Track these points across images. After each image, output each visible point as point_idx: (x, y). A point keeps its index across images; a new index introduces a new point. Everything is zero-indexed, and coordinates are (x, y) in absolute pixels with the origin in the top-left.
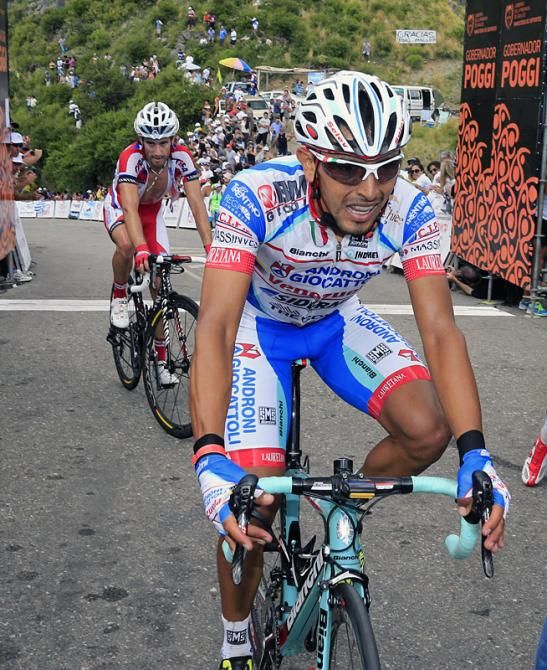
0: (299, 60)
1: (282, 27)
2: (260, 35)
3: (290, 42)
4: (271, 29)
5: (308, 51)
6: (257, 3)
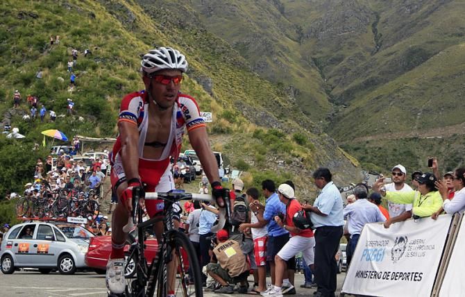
0: (106, 132)
1: (93, 107)
2: (74, 113)
3: (99, 119)
4: (83, 109)
5: (114, 126)
6: (71, 89)
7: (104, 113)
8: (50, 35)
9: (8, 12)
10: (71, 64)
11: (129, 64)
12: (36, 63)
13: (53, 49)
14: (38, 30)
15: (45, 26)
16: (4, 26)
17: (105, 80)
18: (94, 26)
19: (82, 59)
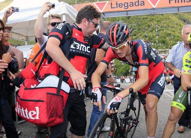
0: (167, 48)
1: (163, 41)
2: (158, 43)
3: (165, 44)
4: (160, 42)
6: (157, 37)
7: (166, 42)
8: (151, 22)
9: (140, 19)
10: (156, 30)
11: (173, 27)
12: (148, 31)
13: (152, 27)
14: (148, 22)
15: (150, 20)
16: (139, 22)
17: (166, 33)
18: (163, 18)
19: (159, 28)
